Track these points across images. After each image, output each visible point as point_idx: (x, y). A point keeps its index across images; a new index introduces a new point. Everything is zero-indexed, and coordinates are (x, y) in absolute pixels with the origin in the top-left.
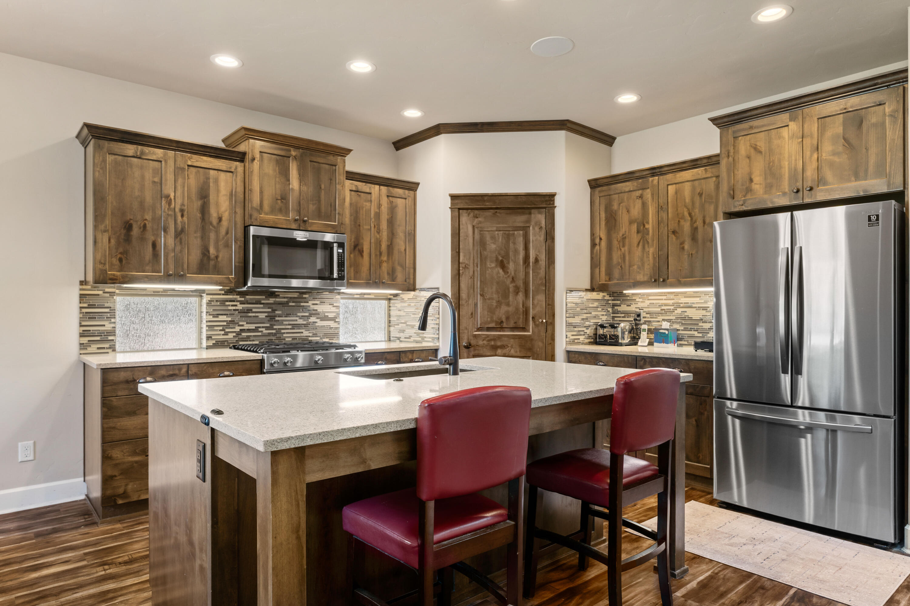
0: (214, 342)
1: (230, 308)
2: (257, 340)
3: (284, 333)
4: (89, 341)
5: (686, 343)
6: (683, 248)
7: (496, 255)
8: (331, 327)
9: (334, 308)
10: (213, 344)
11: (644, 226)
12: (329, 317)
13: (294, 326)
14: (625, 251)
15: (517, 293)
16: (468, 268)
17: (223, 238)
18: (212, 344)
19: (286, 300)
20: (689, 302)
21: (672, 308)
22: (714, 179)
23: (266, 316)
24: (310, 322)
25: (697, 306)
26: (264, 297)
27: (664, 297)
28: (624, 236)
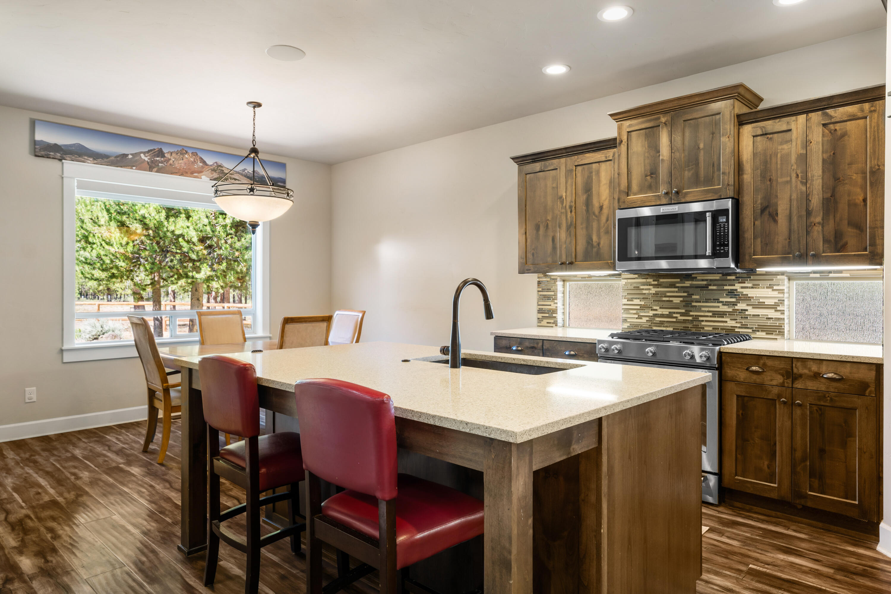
0: (629, 325)
1: (644, 292)
2: (672, 326)
3: (703, 321)
4: (542, 317)
8: (769, 317)
9: (776, 293)
10: (628, 326)
12: (766, 303)
13: (715, 314)
17: (604, 225)
18: (626, 327)
19: (705, 283)
23: (681, 301)
24: (737, 310)
26: (679, 280)
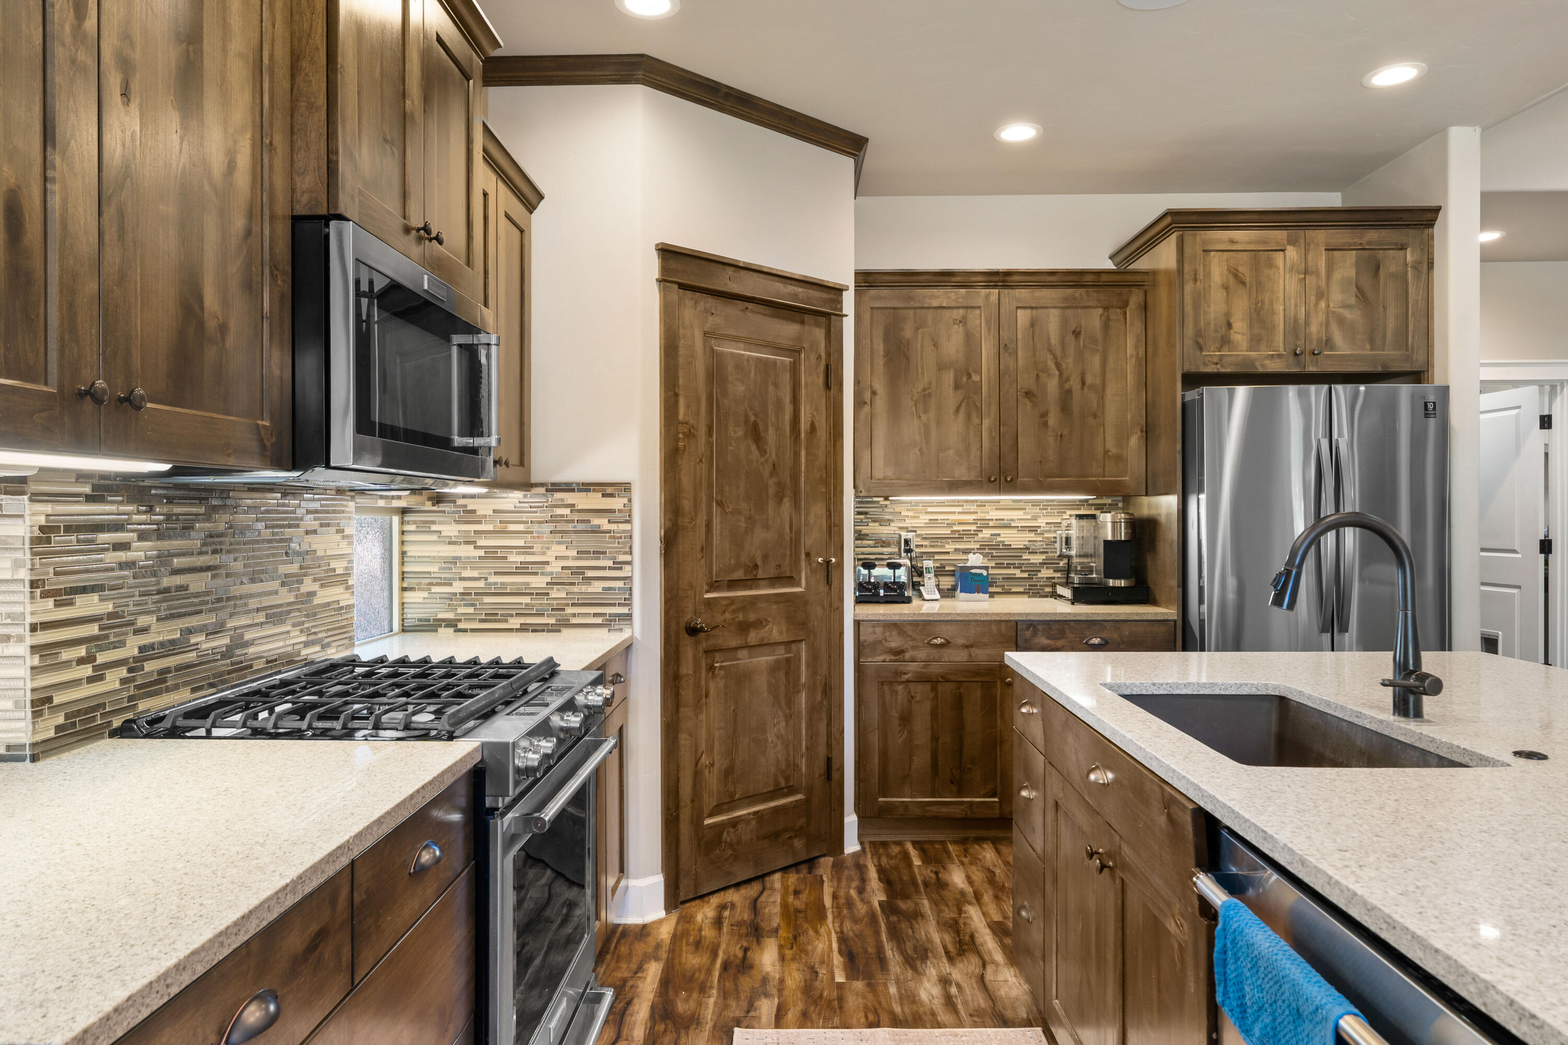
0: (61, 720)
5: (999, 590)
6: (1045, 424)
7: (746, 410)
10: (58, 728)
11: (969, 376)
14: (928, 419)
15: (780, 500)
16: (694, 436)
18: (51, 734)
20: (1005, 518)
21: (973, 528)
22: (1100, 311)
25: (1020, 525)
27: (959, 509)
28: (927, 392)
